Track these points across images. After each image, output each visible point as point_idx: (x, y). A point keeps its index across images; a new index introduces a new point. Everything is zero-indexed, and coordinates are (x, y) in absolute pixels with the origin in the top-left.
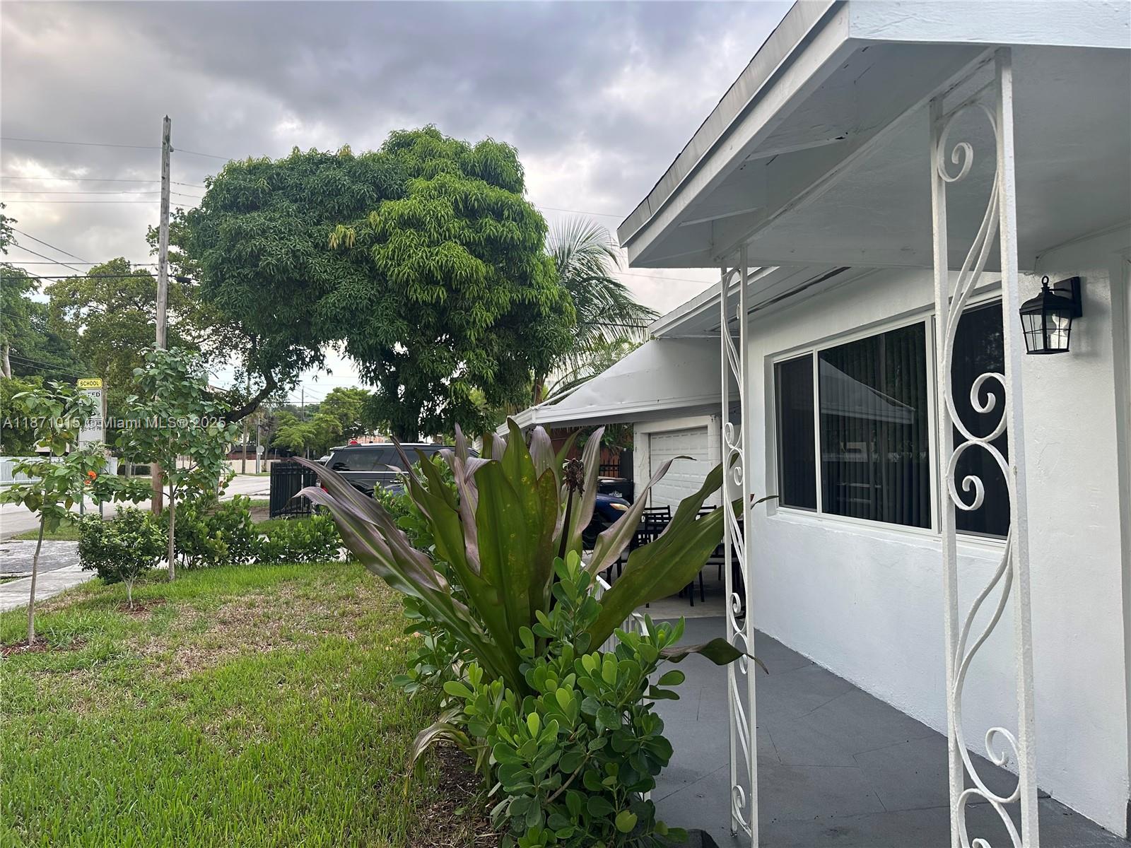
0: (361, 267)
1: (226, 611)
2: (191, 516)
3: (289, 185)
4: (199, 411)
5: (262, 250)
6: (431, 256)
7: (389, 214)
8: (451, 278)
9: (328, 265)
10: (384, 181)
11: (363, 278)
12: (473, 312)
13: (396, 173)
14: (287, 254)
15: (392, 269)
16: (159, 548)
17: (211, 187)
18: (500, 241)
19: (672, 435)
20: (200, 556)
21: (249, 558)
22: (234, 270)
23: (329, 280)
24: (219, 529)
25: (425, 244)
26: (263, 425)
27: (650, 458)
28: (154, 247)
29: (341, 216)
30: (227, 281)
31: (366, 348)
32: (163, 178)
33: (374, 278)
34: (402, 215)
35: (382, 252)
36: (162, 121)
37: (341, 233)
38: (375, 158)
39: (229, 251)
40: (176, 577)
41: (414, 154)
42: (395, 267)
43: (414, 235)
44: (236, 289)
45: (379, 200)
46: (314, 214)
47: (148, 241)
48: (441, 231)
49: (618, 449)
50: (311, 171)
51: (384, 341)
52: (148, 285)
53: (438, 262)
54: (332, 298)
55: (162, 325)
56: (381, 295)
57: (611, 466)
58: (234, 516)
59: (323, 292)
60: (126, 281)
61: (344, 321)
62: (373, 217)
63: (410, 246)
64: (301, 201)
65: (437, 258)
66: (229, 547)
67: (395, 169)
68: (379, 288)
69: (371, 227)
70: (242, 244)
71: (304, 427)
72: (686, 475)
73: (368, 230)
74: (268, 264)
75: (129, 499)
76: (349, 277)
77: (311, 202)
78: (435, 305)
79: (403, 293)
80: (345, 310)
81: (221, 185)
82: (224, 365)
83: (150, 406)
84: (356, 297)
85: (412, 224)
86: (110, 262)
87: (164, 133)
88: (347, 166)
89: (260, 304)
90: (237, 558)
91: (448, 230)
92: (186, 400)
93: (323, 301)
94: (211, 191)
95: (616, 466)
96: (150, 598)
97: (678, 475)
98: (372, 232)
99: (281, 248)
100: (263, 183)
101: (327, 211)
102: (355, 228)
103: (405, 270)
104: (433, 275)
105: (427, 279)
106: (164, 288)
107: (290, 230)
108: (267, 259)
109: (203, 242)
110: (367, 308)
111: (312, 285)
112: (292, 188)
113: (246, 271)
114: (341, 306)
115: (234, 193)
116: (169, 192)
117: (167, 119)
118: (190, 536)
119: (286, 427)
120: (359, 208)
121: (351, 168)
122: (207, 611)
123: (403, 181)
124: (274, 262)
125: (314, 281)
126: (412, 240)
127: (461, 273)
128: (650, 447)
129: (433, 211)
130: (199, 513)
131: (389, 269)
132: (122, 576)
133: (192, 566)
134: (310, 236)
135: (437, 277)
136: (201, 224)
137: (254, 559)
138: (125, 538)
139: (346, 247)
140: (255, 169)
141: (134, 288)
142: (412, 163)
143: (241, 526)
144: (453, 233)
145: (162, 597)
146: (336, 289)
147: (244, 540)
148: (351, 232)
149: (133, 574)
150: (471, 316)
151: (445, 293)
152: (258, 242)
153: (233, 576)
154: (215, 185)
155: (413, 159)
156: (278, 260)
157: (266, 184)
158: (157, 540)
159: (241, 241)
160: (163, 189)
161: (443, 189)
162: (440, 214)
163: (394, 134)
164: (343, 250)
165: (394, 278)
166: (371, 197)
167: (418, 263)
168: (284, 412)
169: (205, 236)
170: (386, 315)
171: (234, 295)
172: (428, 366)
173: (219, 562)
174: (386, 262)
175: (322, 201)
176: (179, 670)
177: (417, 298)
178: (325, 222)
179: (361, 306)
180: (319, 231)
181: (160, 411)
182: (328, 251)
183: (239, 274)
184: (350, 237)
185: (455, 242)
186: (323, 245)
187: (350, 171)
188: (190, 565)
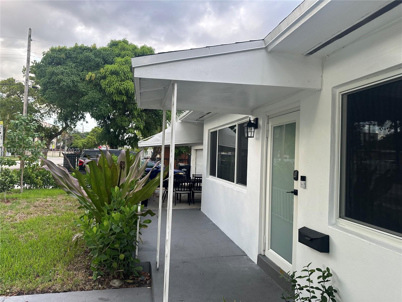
0: (97, 87)
1: (37, 203)
2: (30, 171)
3: (73, 57)
4: (33, 136)
5: (61, 80)
6: (121, 85)
7: (107, 69)
8: (128, 93)
9: (85, 86)
10: (107, 58)
11: (97, 91)
12: (136, 105)
13: (111, 55)
14: (70, 82)
15: (107, 89)
16: (16, 181)
17: (45, 55)
20: (32, 185)
21: (50, 186)
22: (51, 86)
23: (85, 91)
24: (39, 176)
25: (119, 81)
26: (68, 139)
27: (196, 158)
28: (24, 74)
29: (91, 69)
30: (48, 90)
31: (97, 115)
32: (28, 50)
33: (101, 91)
34: (112, 70)
35: (104, 82)
36: (28, 30)
37: (90, 75)
38: (104, 49)
39: (50, 79)
40: (23, 192)
41: (118, 49)
43: (115, 77)
44: (52, 93)
45: (104, 64)
46: (81, 68)
47: (23, 71)
48: (125, 76)
50: (81, 52)
51: (104, 114)
52: (22, 88)
54: (86, 98)
55: (26, 103)
56: (103, 97)
57: (185, 160)
58: (45, 172)
59: (83, 95)
60: (14, 86)
61: (90, 106)
62: (102, 70)
63: (114, 81)
64: (77, 63)
65: (123, 86)
66: (43, 182)
67: (111, 53)
68: (103, 95)
69: (101, 74)
70: (54, 77)
71: (83, 140)
73: (100, 75)
74: (63, 85)
75: (7, 165)
76: (92, 90)
77: (80, 63)
78: (123, 102)
79: (111, 97)
80: (90, 102)
81: (48, 55)
82: (50, 118)
83: (15, 134)
84: (94, 98)
85: (115, 74)
86: (8, 79)
87: (29, 34)
88: (93, 51)
89: (60, 98)
90: (46, 186)
91: (128, 76)
92: (29, 132)
93: (82, 99)
94: (44, 57)
95: (187, 160)
96: (12, 198)
98: (101, 75)
99: (68, 79)
100: (63, 55)
101: (86, 67)
102: (95, 74)
103: (112, 89)
104: (122, 92)
105: (120, 93)
106: (27, 90)
107: (72, 73)
108: (63, 83)
109: (41, 75)
110: (98, 101)
111: (79, 93)
112: (74, 58)
113: (56, 86)
114: (89, 100)
115: (53, 58)
116: (30, 55)
117: (30, 29)
118: (29, 178)
119: (76, 140)
120: (97, 67)
121: (95, 52)
122: (31, 203)
123: (113, 58)
124: (66, 84)
125: (79, 92)
126: (115, 79)
127: (131, 91)
128: (196, 154)
129: (123, 70)
130: (33, 170)
131: (106, 89)
132: (2, 190)
133: (30, 188)
134: (79, 76)
135: (123, 92)
136: (40, 69)
137: (52, 187)
138: (3, 178)
139: (91, 80)
140: (61, 50)
141: (16, 89)
142: (117, 52)
143: (48, 175)
144: (129, 77)
145: (16, 198)
146: (87, 94)
147: (48, 180)
148: (94, 75)
149: (6, 190)
150: (135, 106)
151: (126, 98)
152: (60, 77)
153: (43, 192)
154: (46, 55)
155: (117, 50)
156: (67, 83)
157: (64, 56)
158: (15, 179)
159: (54, 76)
160: (28, 54)
161: (127, 62)
162: (125, 71)
163: (112, 41)
164: (90, 81)
165: (108, 91)
166: (101, 63)
167: (116, 87)
168: (76, 135)
169: (41, 73)
170: (105, 104)
171: (51, 95)
172: (120, 123)
173: (39, 187)
174: (105, 86)
175: (84, 63)
176: (16, 220)
177: (116, 99)
178: (85, 71)
179: (96, 101)
180: (82, 74)
181: (19, 136)
182: (85, 81)
183: (53, 87)
184: (93, 77)
185: (130, 81)
186: (84, 78)
187: (94, 54)
188: (29, 188)
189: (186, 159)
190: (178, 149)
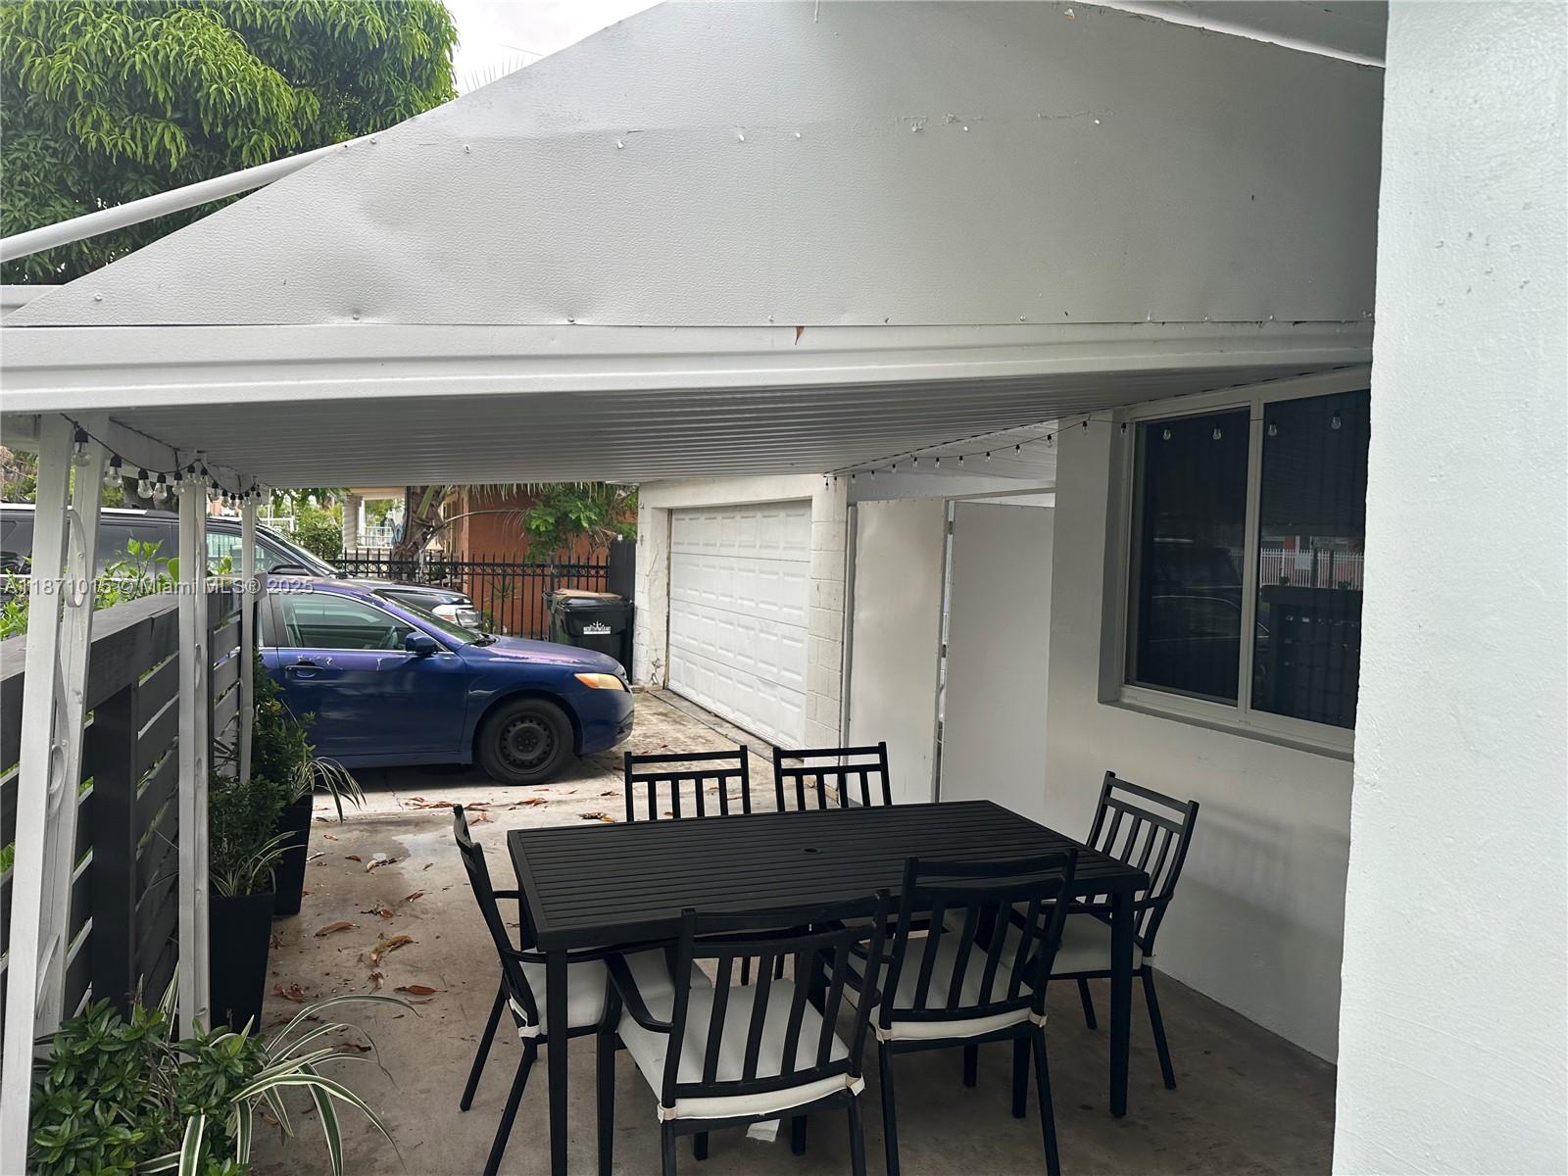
6: (137, 38)
8: (197, 103)
15: (28, 60)
18: (333, 35)
19: (719, 516)
27: (669, 559)
42: (38, 54)
49: (607, 535)
53: (156, 52)
57: (593, 567)
65: (155, 45)
72: (745, 602)
79: (64, 129)
95: (602, 568)
97: (728, 599)
103: (65, 64)
104: (145, 89)
105: (130, 95)
127: (220, 91)
128: (670, 537)
135: (155, 95)
167: (102, 49)
170: (21, 183)
177: (99, 141)
185: (213, 17)
189: (600, 564)
190: (550, 506)
